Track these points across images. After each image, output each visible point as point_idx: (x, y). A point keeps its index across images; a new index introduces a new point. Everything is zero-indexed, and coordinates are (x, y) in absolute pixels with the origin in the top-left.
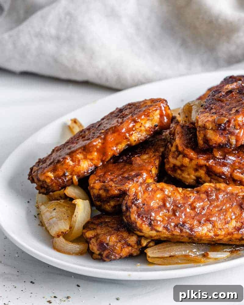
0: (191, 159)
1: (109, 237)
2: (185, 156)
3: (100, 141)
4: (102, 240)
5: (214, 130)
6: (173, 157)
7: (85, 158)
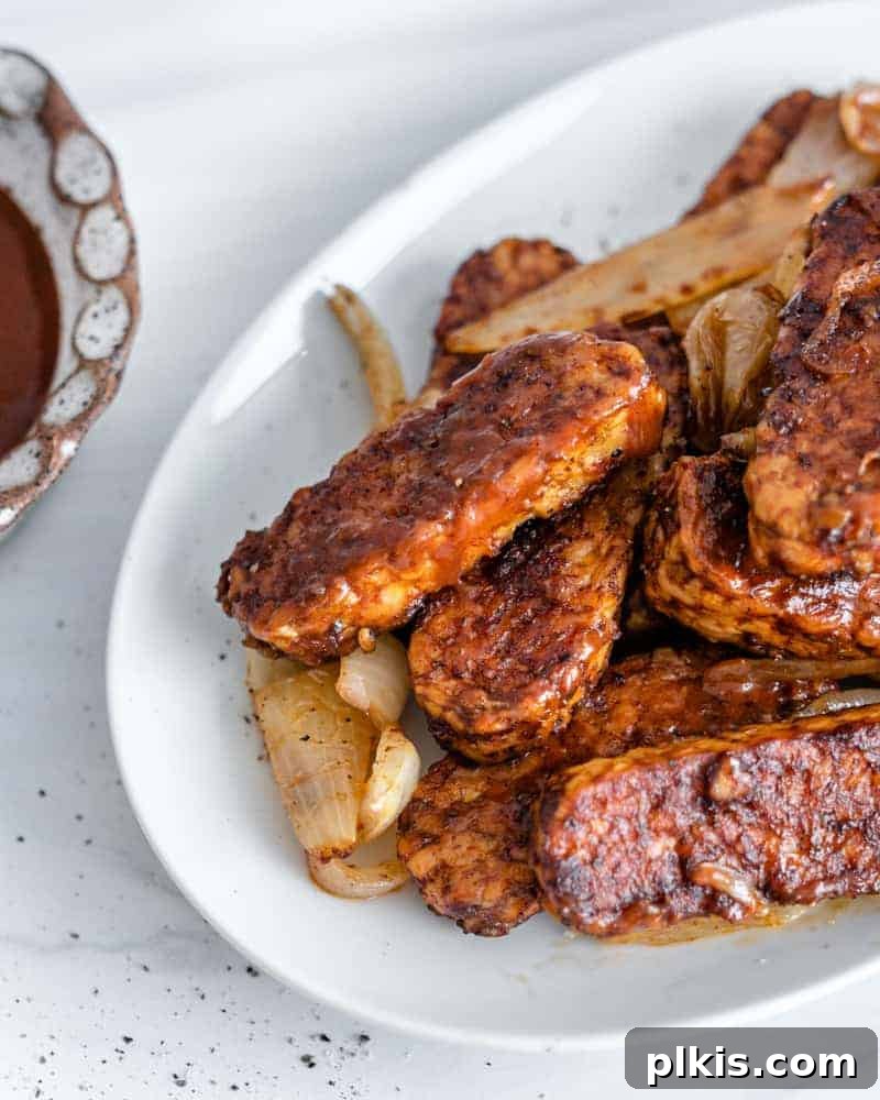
0: (730, 598)
1: (482, 888)
2: (710, 587)
3: (440, 528)
4: (461, 899)
5: (807, 544)
6: (672, 578)
7: (396, 579)
